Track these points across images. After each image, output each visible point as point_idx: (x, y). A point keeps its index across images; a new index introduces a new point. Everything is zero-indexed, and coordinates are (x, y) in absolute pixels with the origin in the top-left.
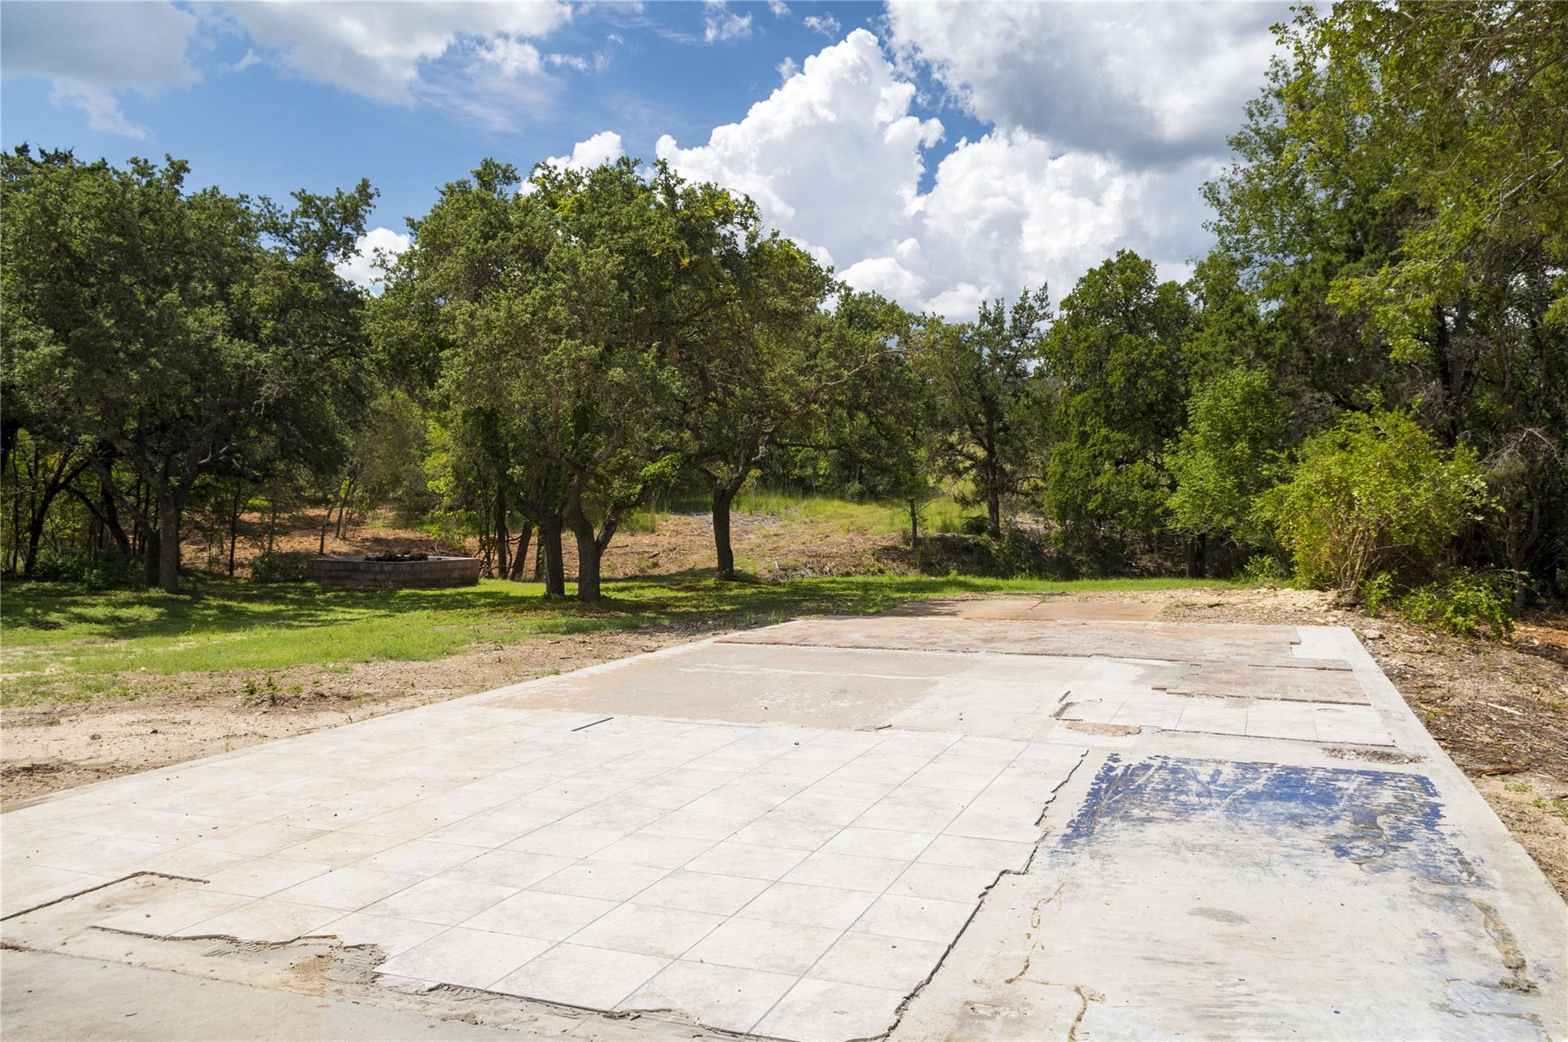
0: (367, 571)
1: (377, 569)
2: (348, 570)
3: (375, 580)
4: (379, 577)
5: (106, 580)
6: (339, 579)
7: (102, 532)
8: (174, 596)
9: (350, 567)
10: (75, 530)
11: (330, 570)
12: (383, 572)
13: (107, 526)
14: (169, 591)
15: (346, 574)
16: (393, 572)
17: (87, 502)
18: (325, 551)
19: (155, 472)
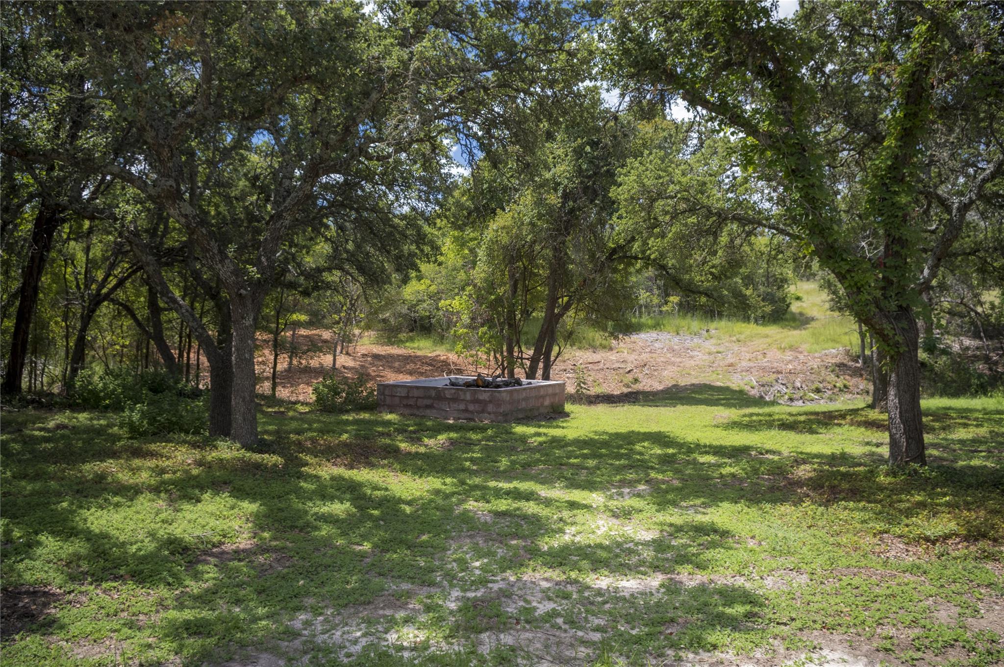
0: (455, 400)
1: (468, 397)
2: (429, 397)
3: (466, 410)
4: (471, 407)
5: (152, 421)
6: (418, 408)
7: (148, 349)
8: (257, 457)
9: (433, 393)
10: (123, 346)
11: (407, 397)
12: (476, 401)
13: (152, 342)
14: (247, 447)
15: (428, 402)
16: (490, 402)
17: (134, 316)
18: (337, 366)
19: (227, 257)
